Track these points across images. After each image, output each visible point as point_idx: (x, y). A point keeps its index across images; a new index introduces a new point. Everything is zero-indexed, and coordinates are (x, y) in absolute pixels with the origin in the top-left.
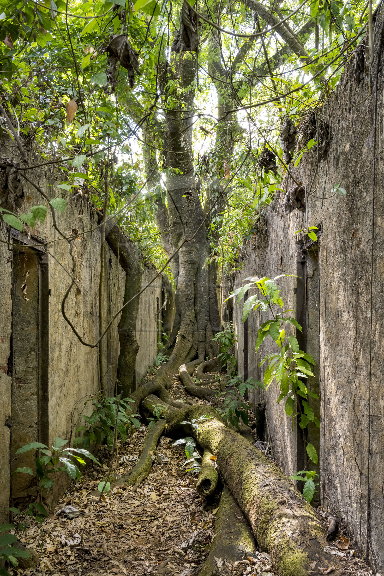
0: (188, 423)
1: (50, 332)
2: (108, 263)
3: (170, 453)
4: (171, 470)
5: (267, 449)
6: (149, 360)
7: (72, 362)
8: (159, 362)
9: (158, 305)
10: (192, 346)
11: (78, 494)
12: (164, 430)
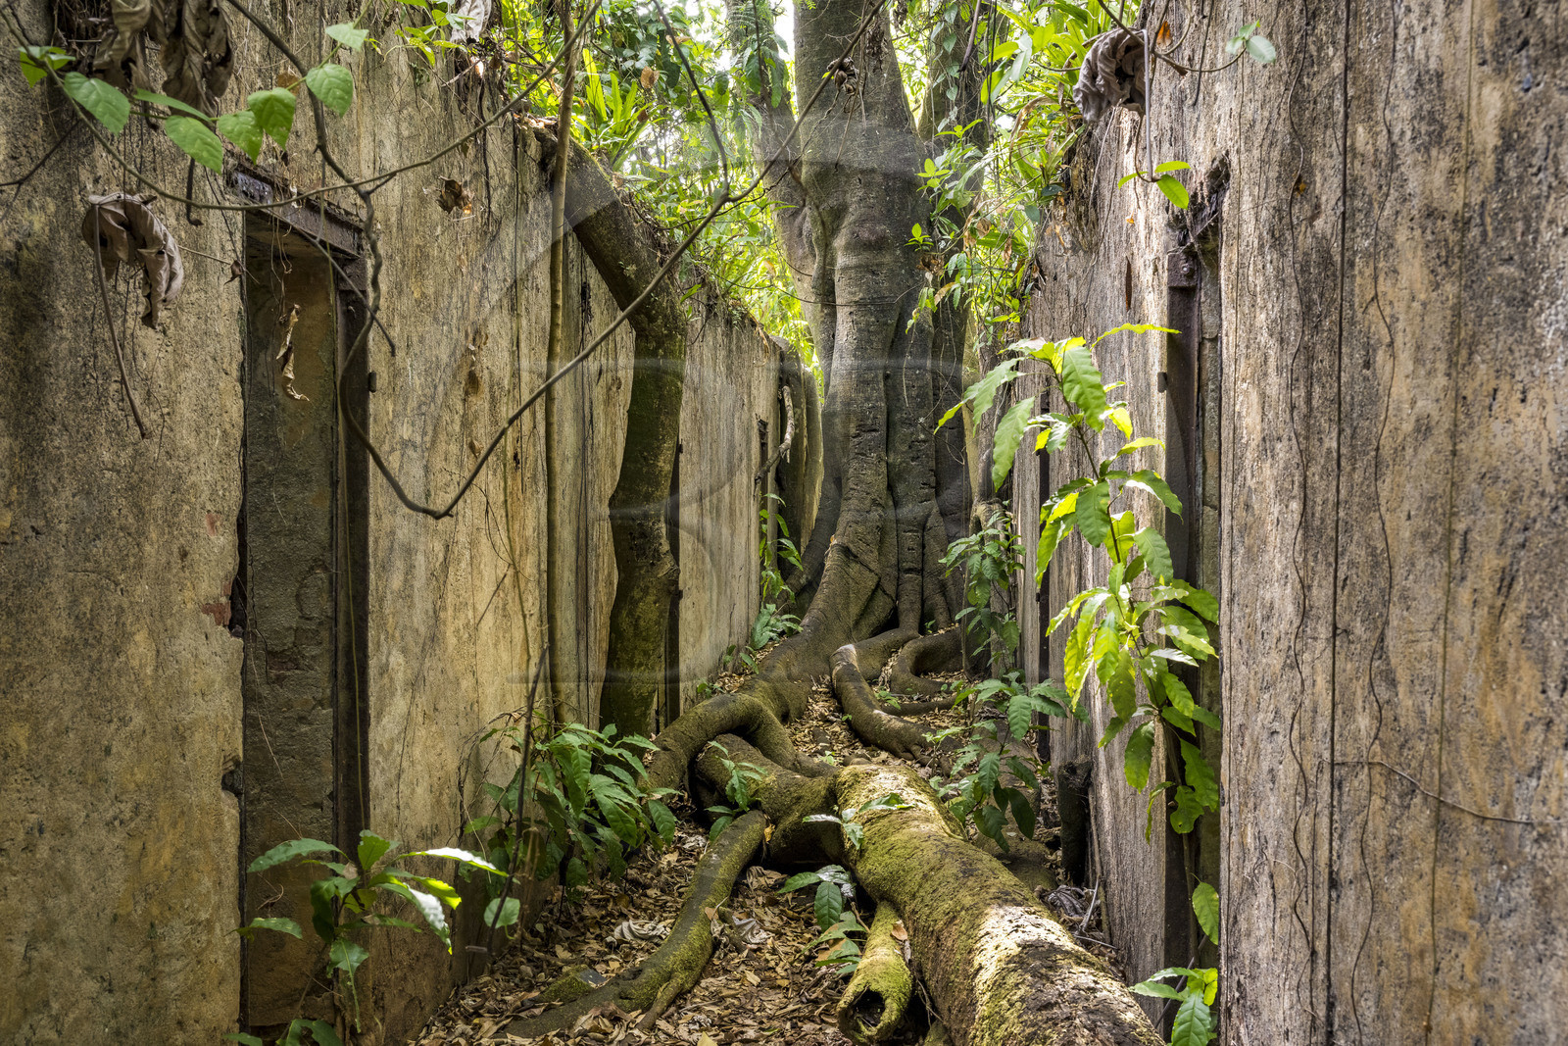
0: (831, 818)
1: (372, 510)
2: (576, 298)
3: (776, 919)
4: (773, 969)
5: (1089, 911)
6: (731, 626)
7: (450, 612)
8: (764, 636)
9: (763, 445)
10: (878, 585)
11: (468, 1029)
12: (761, 844)
